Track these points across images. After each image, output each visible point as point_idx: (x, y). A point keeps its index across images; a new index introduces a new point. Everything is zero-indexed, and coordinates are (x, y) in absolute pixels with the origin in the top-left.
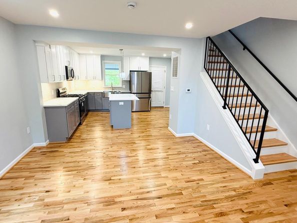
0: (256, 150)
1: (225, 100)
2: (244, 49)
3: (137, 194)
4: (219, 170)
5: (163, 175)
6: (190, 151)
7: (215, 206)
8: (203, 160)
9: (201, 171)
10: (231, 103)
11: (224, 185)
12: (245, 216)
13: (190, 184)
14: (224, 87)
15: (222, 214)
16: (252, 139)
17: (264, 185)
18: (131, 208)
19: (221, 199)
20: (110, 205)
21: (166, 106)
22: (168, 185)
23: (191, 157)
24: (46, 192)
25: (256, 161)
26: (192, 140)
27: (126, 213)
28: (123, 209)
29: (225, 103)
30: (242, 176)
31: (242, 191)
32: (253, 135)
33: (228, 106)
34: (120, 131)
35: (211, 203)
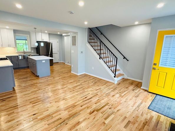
0: (114, 73)
1: (100, 56)
2: (101, 34)
3: (82, 100)
4: (104, 84)
5: (86, 91)
6: (88, 80)
7: (110, 94)
8: (96, 82)
9: (98, 85)
10: (103, 56)
11: (108, 88)
12: (119, 94)
13: (98, 91)
14: (99, 50)
15: (113, 96)
16: (113, 69)
17: (119, 84)
18: (84, 105)
19: (110, 92)
20: (74, 107)
21: (60, 62)
22: (91, 93)
23: (90, 82)
24: (34, 115)
25: (115, 77)
26: (85, 75)
27: (83, 107)
28: (82, 106)
29: (100, 57)
30: (111, 84)
31: (114, 88)
32: (113, 68)
33: (101, 58)
34: (45, 78)
35: (108, 94)
